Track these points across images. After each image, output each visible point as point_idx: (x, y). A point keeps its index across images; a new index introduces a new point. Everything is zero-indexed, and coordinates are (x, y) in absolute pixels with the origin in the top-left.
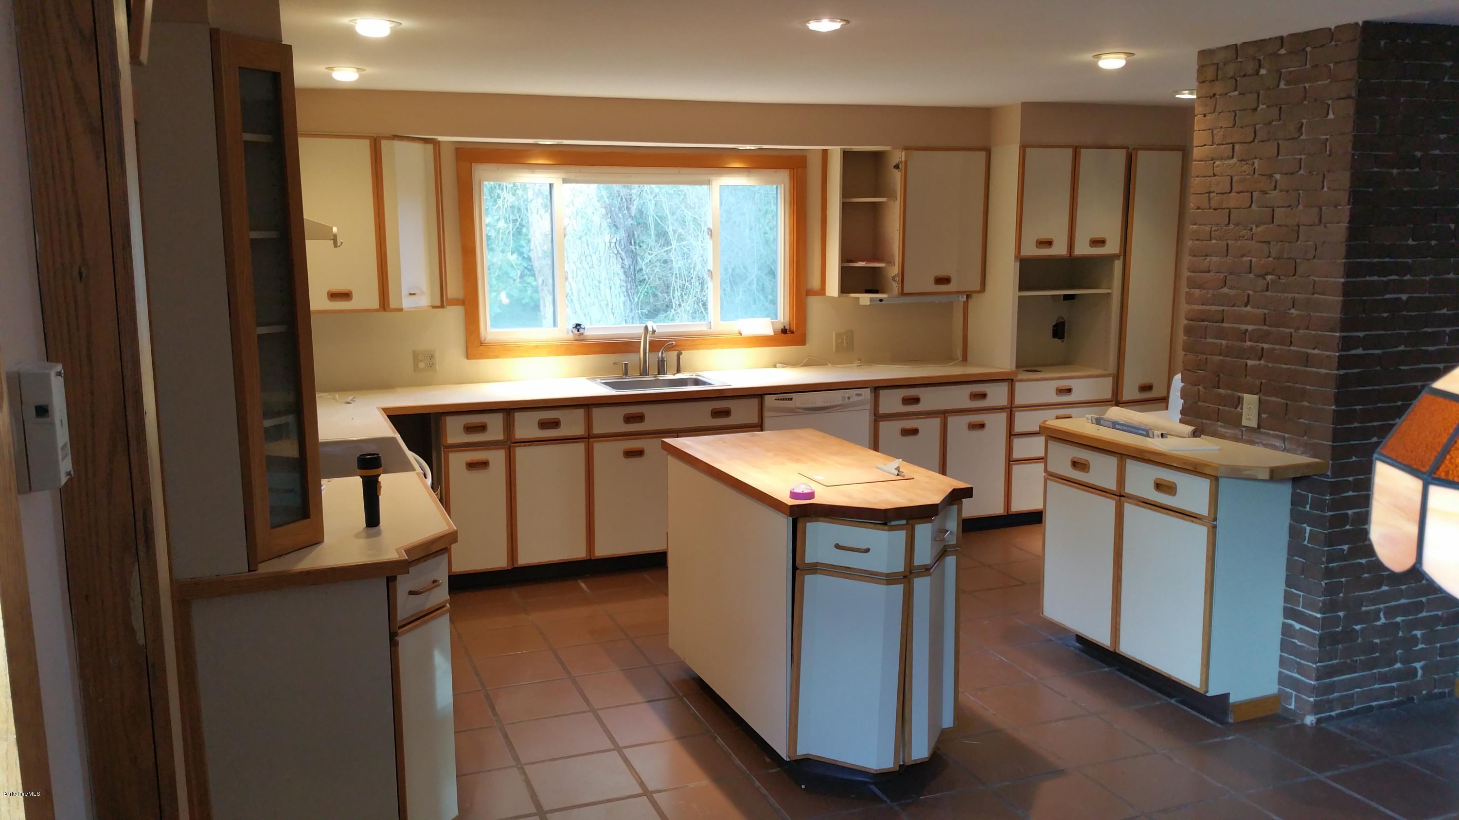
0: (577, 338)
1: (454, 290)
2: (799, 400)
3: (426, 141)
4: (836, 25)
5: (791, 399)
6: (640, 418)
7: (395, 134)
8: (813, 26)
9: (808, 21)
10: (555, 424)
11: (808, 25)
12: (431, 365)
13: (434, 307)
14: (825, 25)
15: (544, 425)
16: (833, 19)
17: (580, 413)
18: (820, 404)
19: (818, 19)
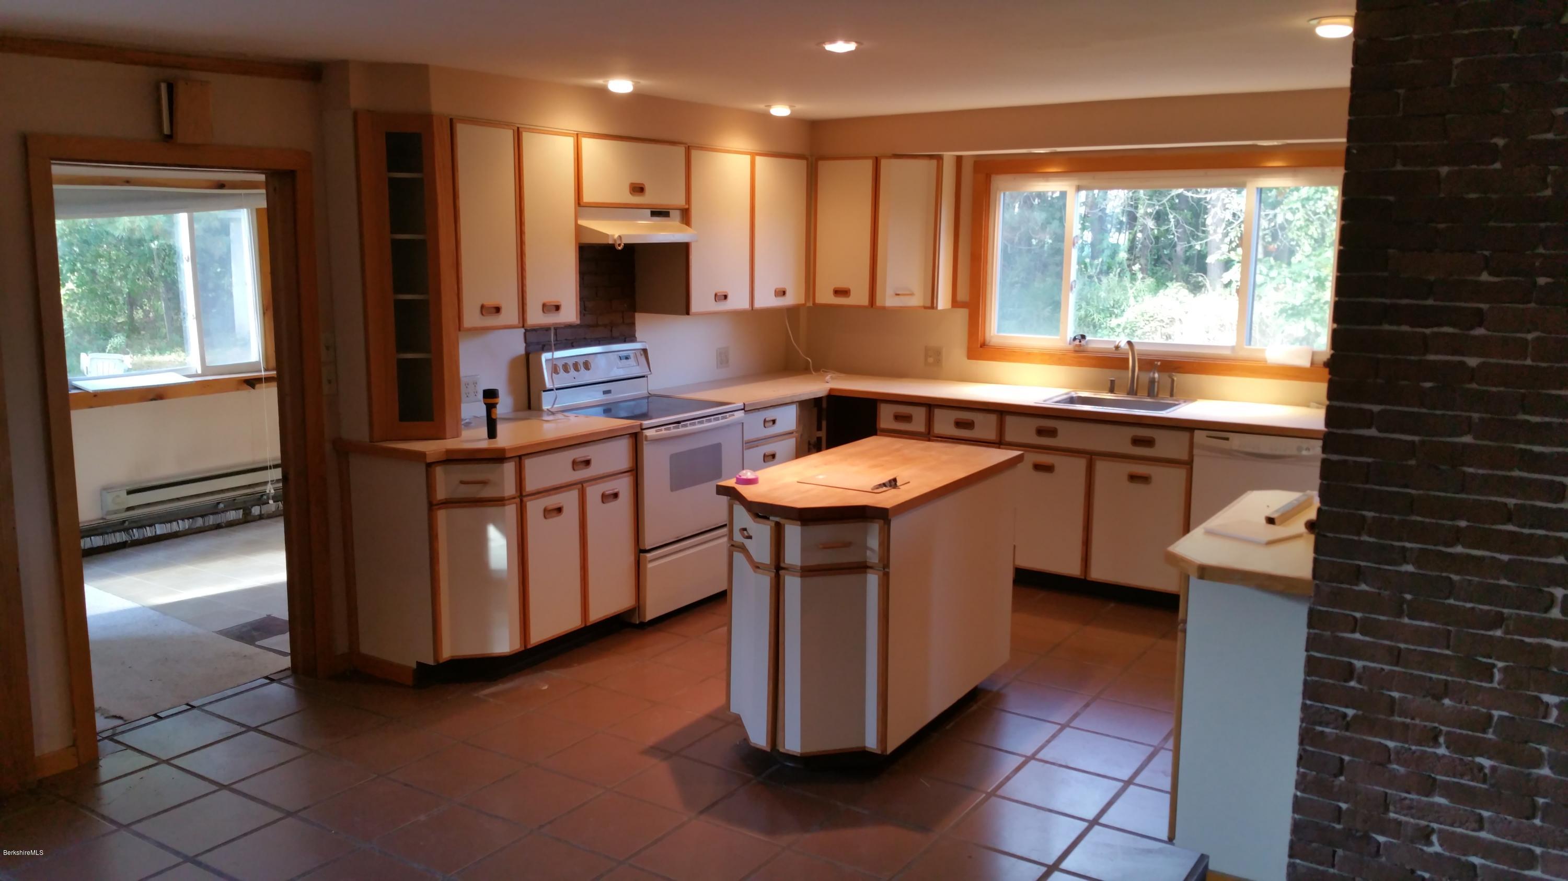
0: (1077, 349)
1: (963, 295)
2: (1237, 441)
3: (931, 157)
4: (851, 47)
5: (1227, 439)
6: (1052, 433)
7: (894, 153)
8: (829, 47)
9: (824, 43)
10: (969, 425)
11: (824, 45)
12: (938, 361)
13: (925, 308)
14: (841, 47)
15: (959, 424)
16: (848, 40)
17: (993, 418)
18: (1265, 450)
19: (833, 40)
